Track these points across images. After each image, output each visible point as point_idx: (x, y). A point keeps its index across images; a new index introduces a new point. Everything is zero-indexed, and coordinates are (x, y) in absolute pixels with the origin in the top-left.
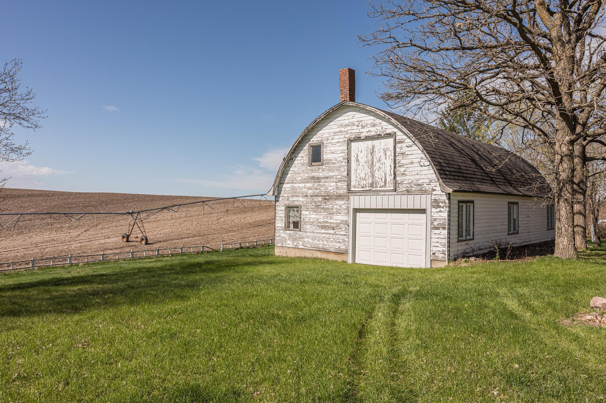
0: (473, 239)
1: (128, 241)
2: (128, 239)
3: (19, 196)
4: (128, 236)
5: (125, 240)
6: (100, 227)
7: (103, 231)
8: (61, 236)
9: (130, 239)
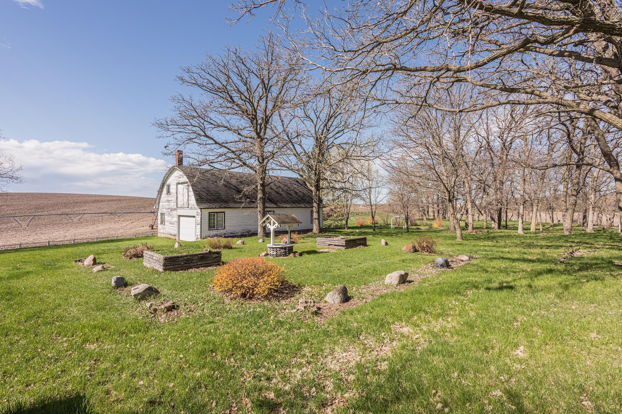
0: (224, 229)
1: (152, 229)
2: (152, 228)
3: (102, 201)
4: (153, 226)
5: (151, 228)
6: (141, 220)
7: (142, 223)
8: (117, 226)
9: (154, 227)
